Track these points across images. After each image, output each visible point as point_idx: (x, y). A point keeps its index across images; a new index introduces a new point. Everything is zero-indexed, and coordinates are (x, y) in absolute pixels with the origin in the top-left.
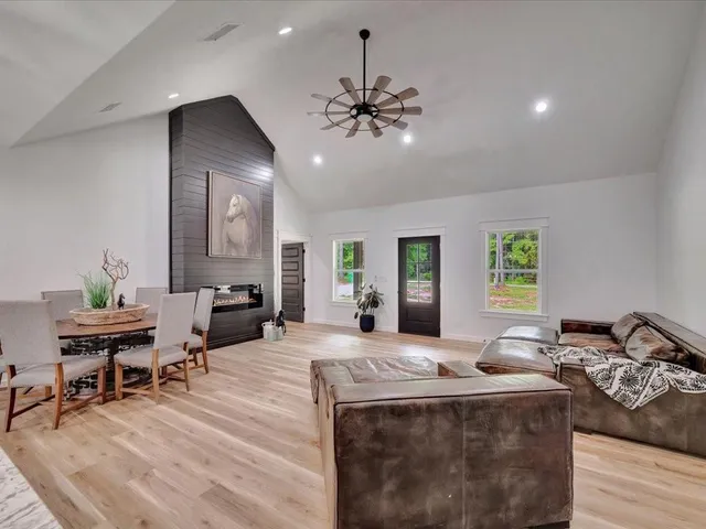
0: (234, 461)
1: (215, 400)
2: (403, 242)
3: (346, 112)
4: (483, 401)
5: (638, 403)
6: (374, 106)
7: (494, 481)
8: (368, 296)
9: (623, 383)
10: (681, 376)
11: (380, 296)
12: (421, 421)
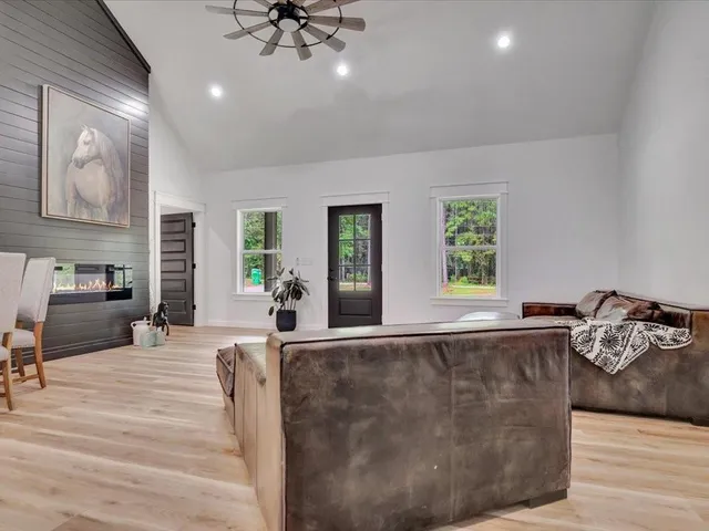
0: (102, 485)
1: (63, 418)
2: (334, 213)
3: (262, 14)
4: (475, 340)
5: (619, 367)
6: (302, 8)
7: (486, 445)
8: (288, 284)
9: (604, 345)
10: (660, 332)
11: (304, 284)
12: (399, 365)
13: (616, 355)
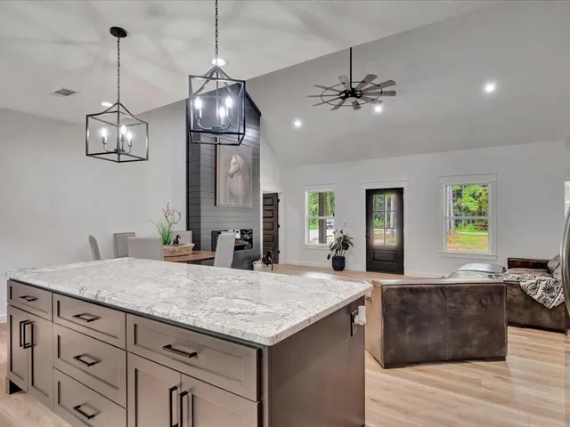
2: (370, 193)
3: (337, 95)
5: (554, 304)
6: (360, 91)
7: (464, 330)
8: (339, 240)
9: (544, 291)
11: (351, 240)
12: (425, 296)
13: (552, 297)
